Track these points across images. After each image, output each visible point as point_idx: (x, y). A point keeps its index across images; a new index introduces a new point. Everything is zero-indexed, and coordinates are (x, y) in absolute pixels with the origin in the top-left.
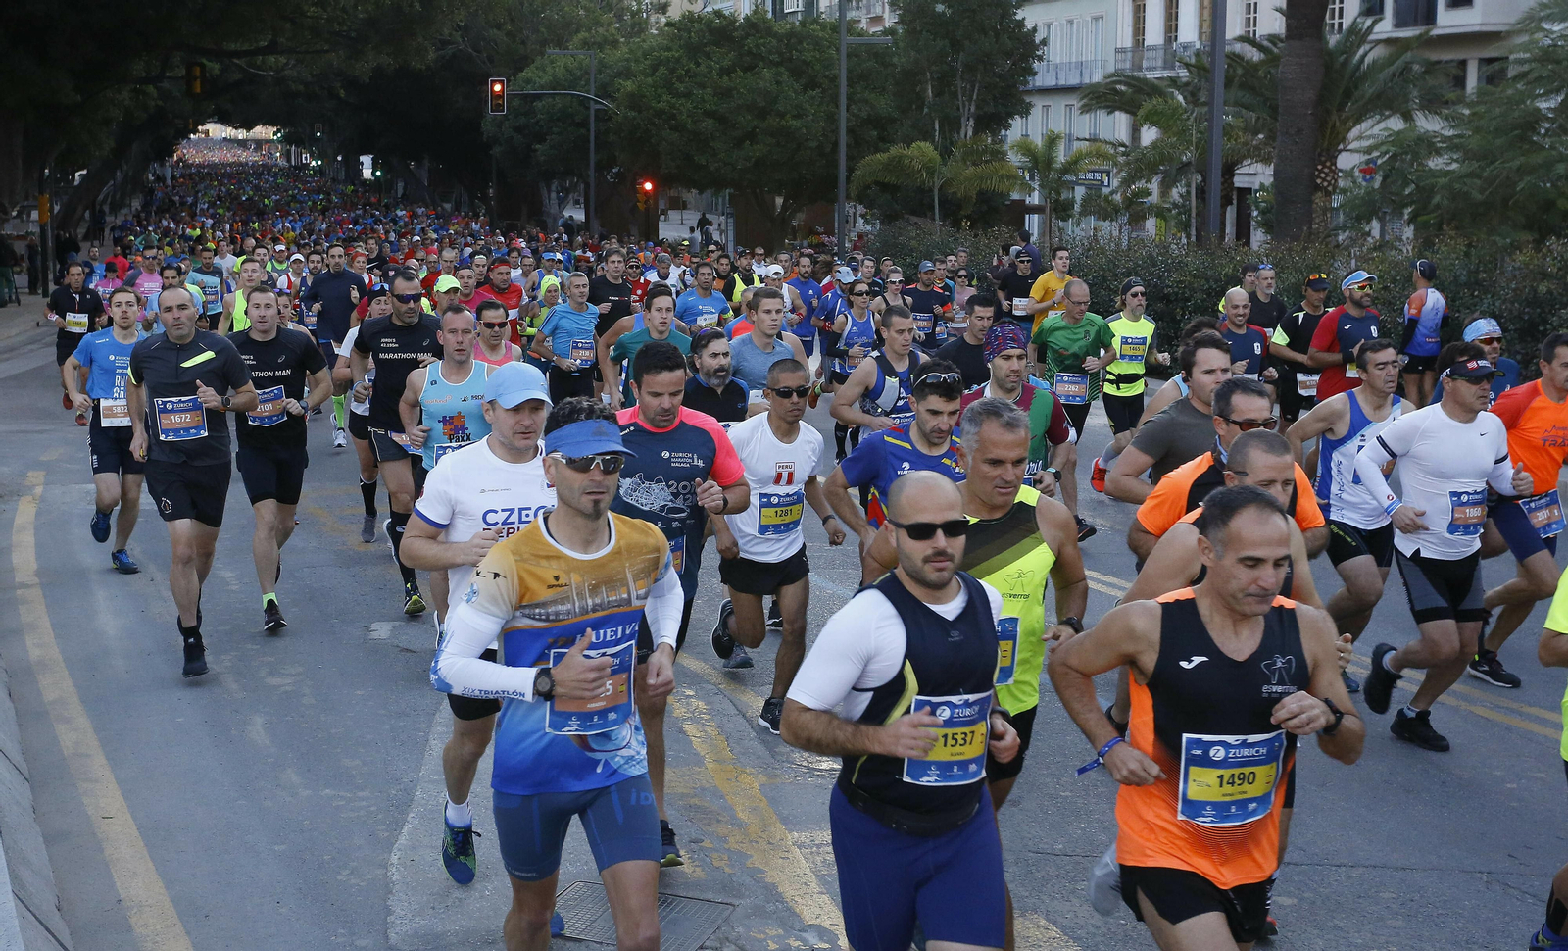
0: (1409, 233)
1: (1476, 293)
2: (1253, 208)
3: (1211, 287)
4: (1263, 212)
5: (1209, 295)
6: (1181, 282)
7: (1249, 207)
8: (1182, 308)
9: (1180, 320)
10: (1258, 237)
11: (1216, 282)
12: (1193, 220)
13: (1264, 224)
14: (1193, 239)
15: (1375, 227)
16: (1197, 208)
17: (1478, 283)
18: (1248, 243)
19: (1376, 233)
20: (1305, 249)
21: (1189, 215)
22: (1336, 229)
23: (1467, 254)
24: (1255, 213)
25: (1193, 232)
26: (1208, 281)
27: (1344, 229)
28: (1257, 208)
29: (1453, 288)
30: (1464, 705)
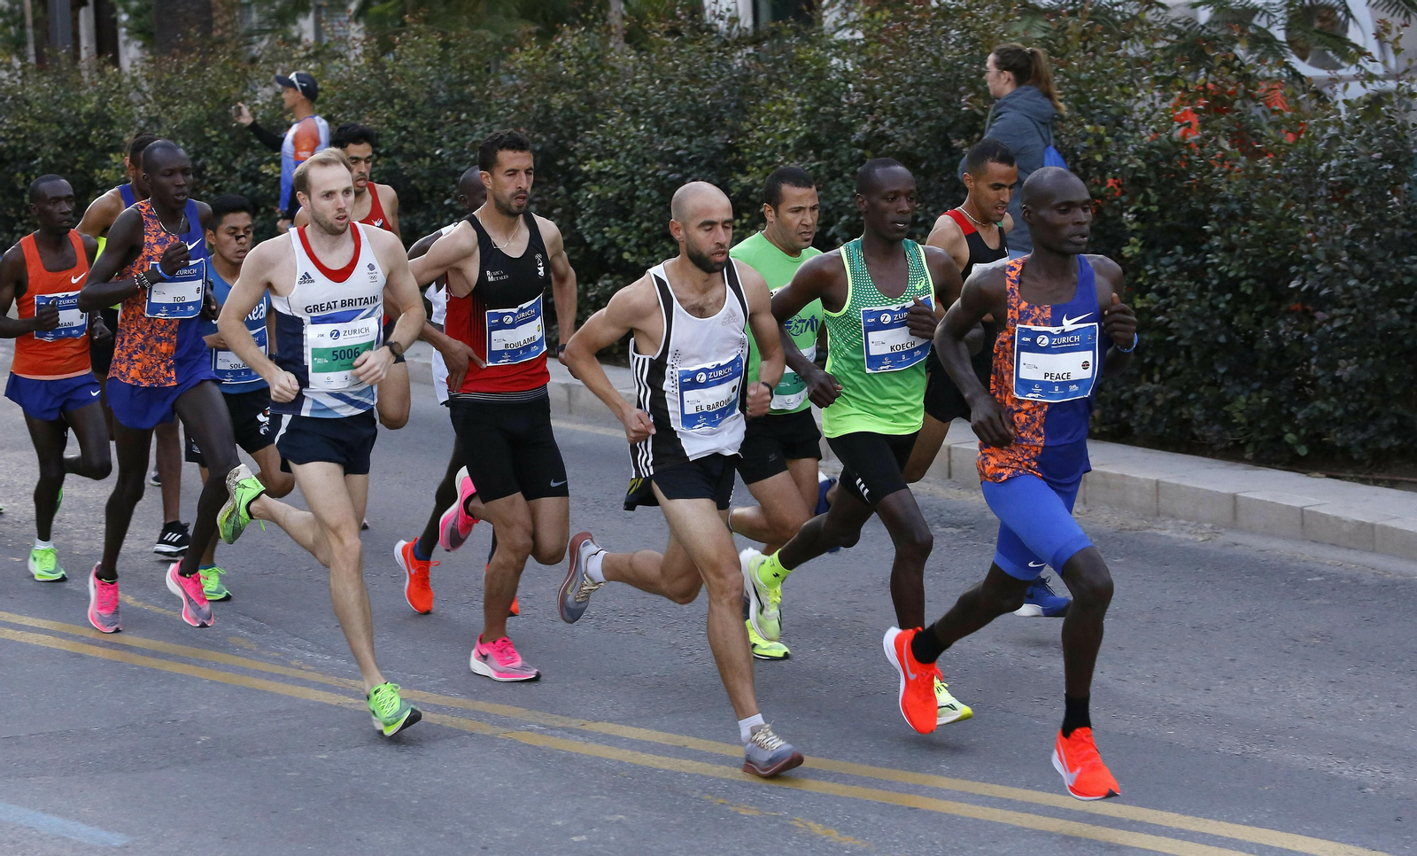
0: (356, 31)
1: (464, 116)
2: (120, 9)
3: (68, 135)
4: (136, 14)
5: (65, 146)
6: (19, 130)
7: (113, 10)
8: (24, 171)
9: (23, 191)
10: (131, 53)
11: (75, 125)
12: (29, 31)
13: (139, 32)
14: (32, 60)
15: (305, 27)
16: (34, 13)
17: (465, 101)
18: (115, 61)
19: (309, 36)
20: (203, 64)
21: (23, 27)
22: (250, 33)
23: (444, 58)
24: (124, 17)
25: (31, 50)
26: (60, 124)
27: (261, 32)
28: (127, 10)
29: (429, 110)
30: (501, 732)
